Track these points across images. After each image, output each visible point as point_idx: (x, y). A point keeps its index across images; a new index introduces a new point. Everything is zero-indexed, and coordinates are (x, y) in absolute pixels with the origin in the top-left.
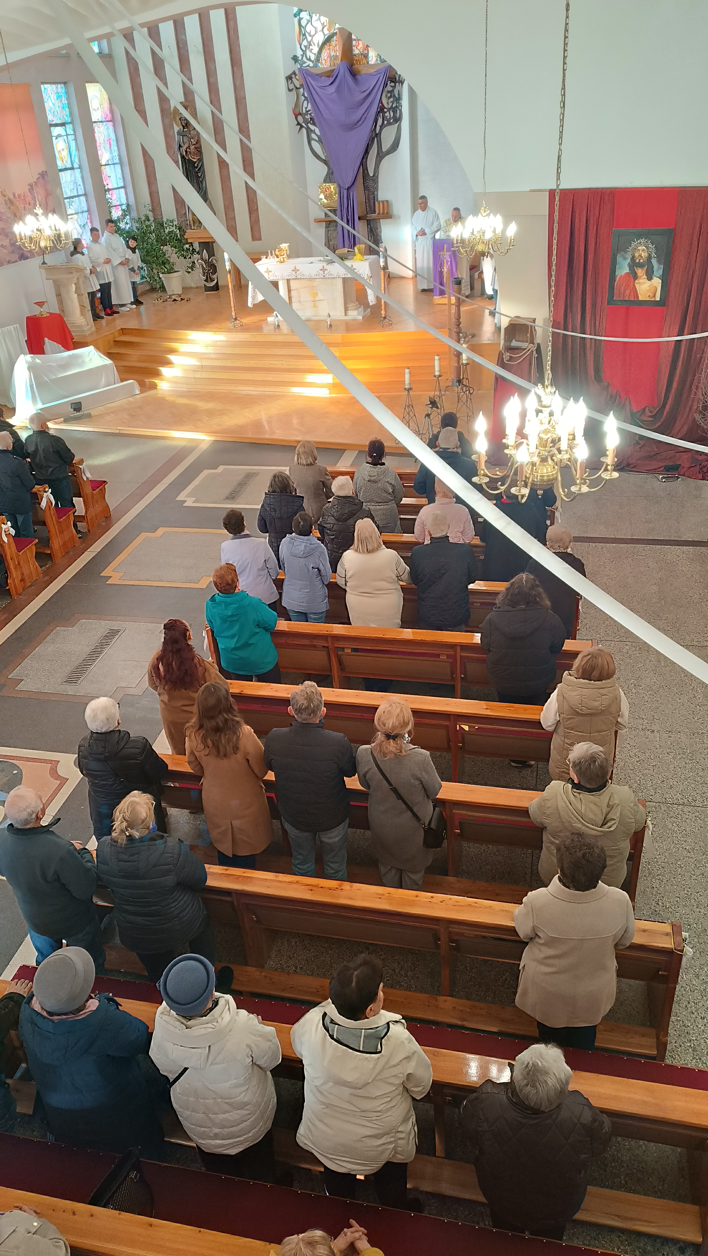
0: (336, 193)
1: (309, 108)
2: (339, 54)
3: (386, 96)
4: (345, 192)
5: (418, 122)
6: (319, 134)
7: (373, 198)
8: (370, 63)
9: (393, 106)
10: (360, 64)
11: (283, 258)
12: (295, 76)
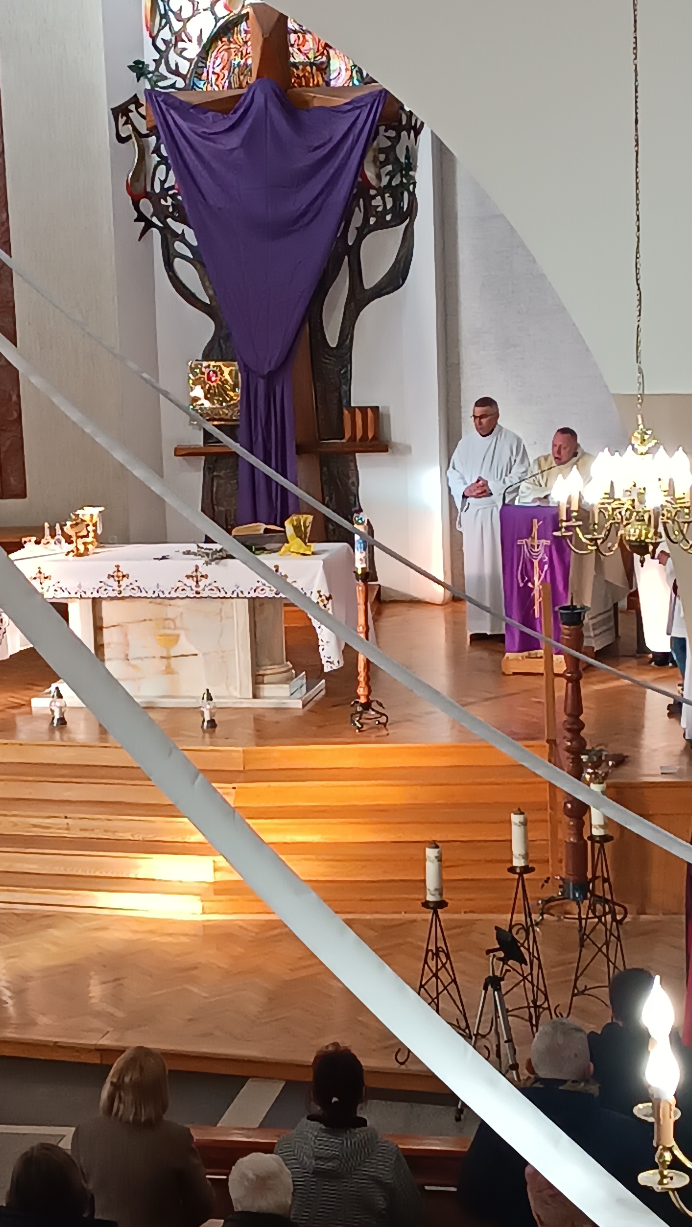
0: (235, 386)
1: (172, 180)
2: (253, 61)
3: (375, 159)
4: (261, 383)
5: (459, 222)
6: (195, 243)
7: (335, 401)
8: (333, 83)
9: (393, 184)
10: (307, 85)
11: (85, 544)
12: (137, 109)
